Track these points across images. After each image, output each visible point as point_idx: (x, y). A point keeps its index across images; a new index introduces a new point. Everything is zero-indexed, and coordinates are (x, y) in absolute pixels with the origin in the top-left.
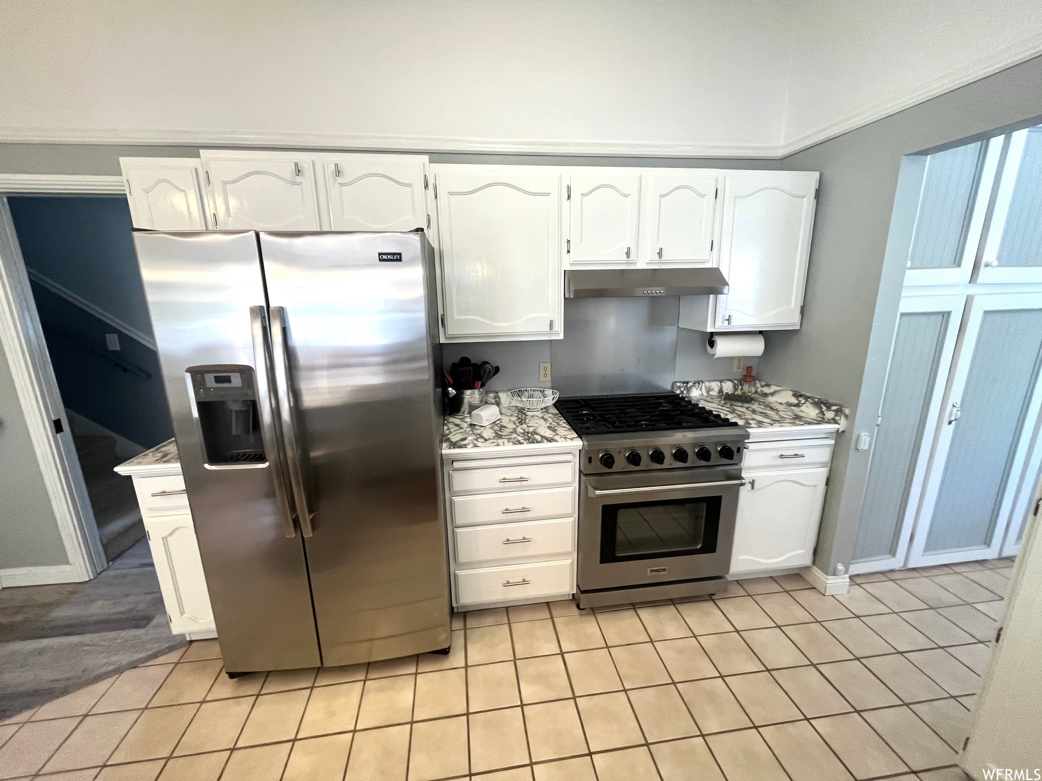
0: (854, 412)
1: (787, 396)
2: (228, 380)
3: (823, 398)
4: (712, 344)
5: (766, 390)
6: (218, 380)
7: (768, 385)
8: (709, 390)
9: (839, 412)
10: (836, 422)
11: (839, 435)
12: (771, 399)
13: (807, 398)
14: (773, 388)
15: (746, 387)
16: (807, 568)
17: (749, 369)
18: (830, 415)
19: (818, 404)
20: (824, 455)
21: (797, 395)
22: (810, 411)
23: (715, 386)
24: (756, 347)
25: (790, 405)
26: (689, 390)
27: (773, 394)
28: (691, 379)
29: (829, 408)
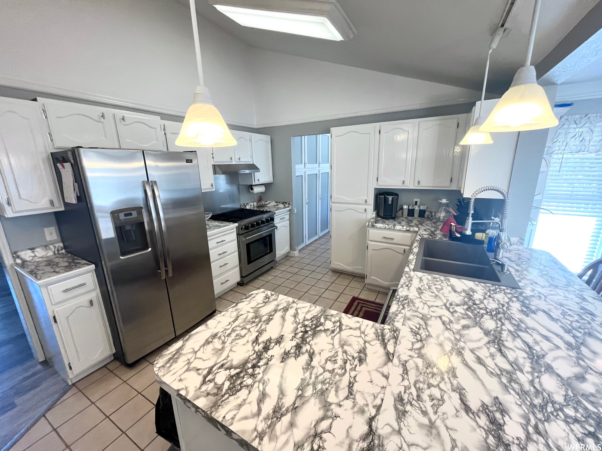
0: (292, 204)
1: (273, 203)
2: (131, 214)
3: (284, 201)
4: (252, 189)
5: (266, 203)
6: (126, 215)
7: (267, 201)
8: (251, 206)
9: (289, 204)
10: (289, 207)
11: (290, 210)
12: (268, 205)
13: (279, 202)
14: (268, 202)
15: (259, 203)
16: (289, 252)
17: (260, 197)
18: (287, 205)
19: (283, 203)
20: (287, 217)
21: (276, 202)
22: (281, 206)
23: (252, 204)
24: (262, 189)
25: (275, 206)
26: (246, 206)
27: (269, 204)
28: (245, 203)
29: (286, 204)
